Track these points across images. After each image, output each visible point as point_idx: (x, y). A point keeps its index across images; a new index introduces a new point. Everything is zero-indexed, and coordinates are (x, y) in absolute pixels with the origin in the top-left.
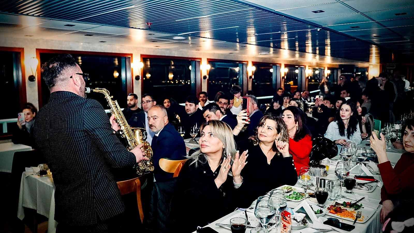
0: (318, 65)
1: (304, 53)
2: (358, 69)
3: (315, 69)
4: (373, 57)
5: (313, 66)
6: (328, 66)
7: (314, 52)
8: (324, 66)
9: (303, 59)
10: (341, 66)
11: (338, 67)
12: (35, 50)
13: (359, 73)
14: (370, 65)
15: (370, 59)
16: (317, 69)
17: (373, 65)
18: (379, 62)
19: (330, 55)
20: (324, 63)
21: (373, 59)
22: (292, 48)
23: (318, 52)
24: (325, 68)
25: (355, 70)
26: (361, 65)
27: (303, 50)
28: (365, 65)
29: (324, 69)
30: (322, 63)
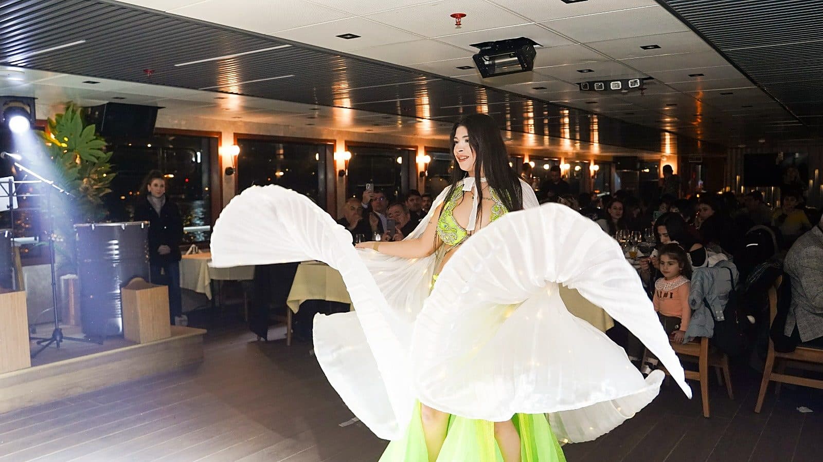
0: (578, 156)
1: (558, 139)
2: (645, 164)
3: (573, 164)
4: (666, 145)
5: (570, 159)
6: (596, 159)
7: (573, 138)
8: (590, 159)
9: (556, 147)
10: (616, 159)
11: (611, 160)
12: (233, 135)
13: (645, 171)
14: (662, 156)
15: (662, 148)
16: (577, 164)
17: (667, 157)
18: (676, 152)
19: (597, 142)
20: (589, 154)
21: (666, 147)
22: (539, 132)
23: (578, 137)
24: (590, 161)
25: (638, 166)
26: (647, 156)
27: (556, 135)
28: (656, 156)
29: (589, 164)
30: (586, 154)
